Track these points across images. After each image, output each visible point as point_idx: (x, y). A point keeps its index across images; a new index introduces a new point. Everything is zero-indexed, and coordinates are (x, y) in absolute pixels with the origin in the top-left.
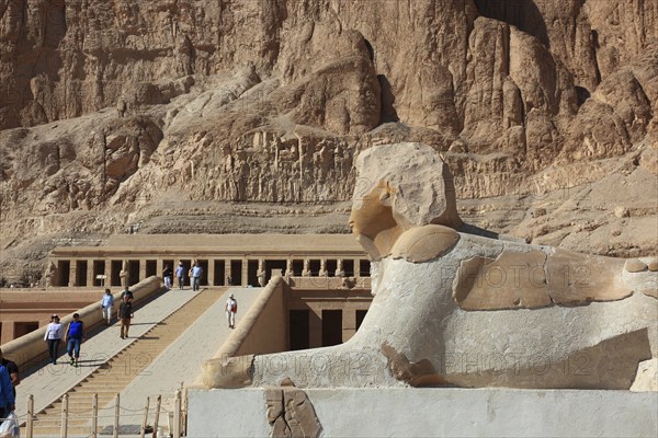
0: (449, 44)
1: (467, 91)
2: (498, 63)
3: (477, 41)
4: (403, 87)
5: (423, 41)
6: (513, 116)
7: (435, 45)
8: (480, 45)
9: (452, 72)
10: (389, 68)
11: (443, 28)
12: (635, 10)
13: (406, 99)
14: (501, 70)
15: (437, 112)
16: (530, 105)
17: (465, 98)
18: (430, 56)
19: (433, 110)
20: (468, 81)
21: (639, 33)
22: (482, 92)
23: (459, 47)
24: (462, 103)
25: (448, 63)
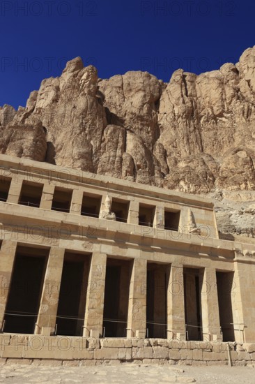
0: (93, 130)
1: (100, 155)
2: (120, 144)
3: (109, 131)
4: (61, 149)
5: (78, 125)
6: (129, 170)
7: (84, 129)
8: (111, 133)
9: (93, 144)
10: (54, 140)
11: (90, 121)
12: (185, 142)
13: (62, 154)
14: (121, 148)
15: (81, 161)
16: (139, 167)
17: (98, 159)
18: (81, 133)
19: (79, 159)
20: (101, 151)
21: (188, 152)
22: (110, 157)
23: (98, 133)
24: (97, 161)
25: (91, 139)
